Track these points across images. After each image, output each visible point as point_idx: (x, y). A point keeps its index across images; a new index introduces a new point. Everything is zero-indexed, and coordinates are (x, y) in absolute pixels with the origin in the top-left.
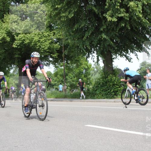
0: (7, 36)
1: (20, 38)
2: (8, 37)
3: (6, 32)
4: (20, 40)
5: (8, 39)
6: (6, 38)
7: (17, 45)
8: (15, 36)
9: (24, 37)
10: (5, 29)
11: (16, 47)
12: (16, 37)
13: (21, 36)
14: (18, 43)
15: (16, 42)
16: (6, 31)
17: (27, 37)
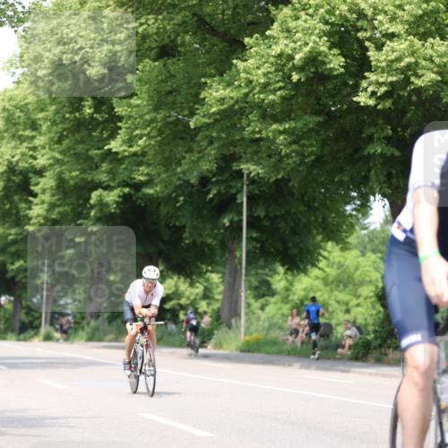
0: (330, 49)
1: (392, 57)
2: (335, 51)
3: (328, 27)
4: (390, 67)
5: (336, 62)
6: (326, 56)
7: (373, 93)
8: (367, 49)
9: (413, 54)
10: (322, 11)
11: (371, 102)
12: (372, 53)
13: (400, 46)
14: (381, 84)
15: (372, 77)
16: (326, 23)
17: (430, 52)
